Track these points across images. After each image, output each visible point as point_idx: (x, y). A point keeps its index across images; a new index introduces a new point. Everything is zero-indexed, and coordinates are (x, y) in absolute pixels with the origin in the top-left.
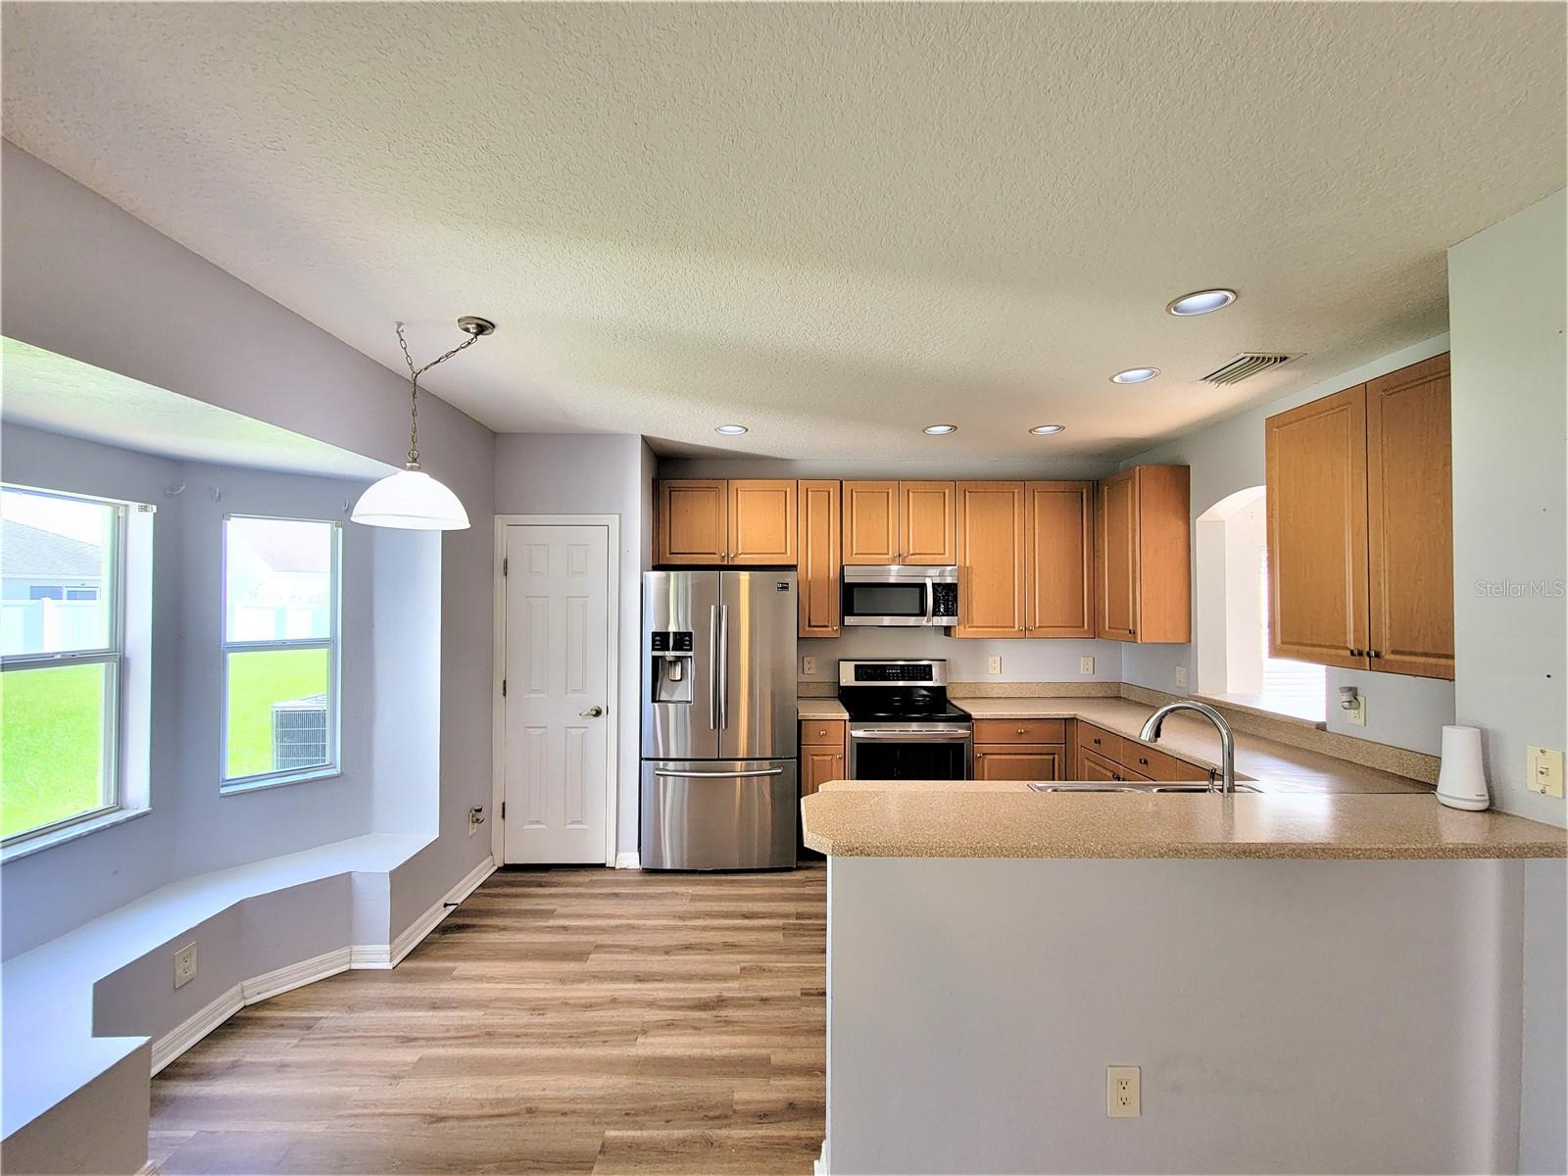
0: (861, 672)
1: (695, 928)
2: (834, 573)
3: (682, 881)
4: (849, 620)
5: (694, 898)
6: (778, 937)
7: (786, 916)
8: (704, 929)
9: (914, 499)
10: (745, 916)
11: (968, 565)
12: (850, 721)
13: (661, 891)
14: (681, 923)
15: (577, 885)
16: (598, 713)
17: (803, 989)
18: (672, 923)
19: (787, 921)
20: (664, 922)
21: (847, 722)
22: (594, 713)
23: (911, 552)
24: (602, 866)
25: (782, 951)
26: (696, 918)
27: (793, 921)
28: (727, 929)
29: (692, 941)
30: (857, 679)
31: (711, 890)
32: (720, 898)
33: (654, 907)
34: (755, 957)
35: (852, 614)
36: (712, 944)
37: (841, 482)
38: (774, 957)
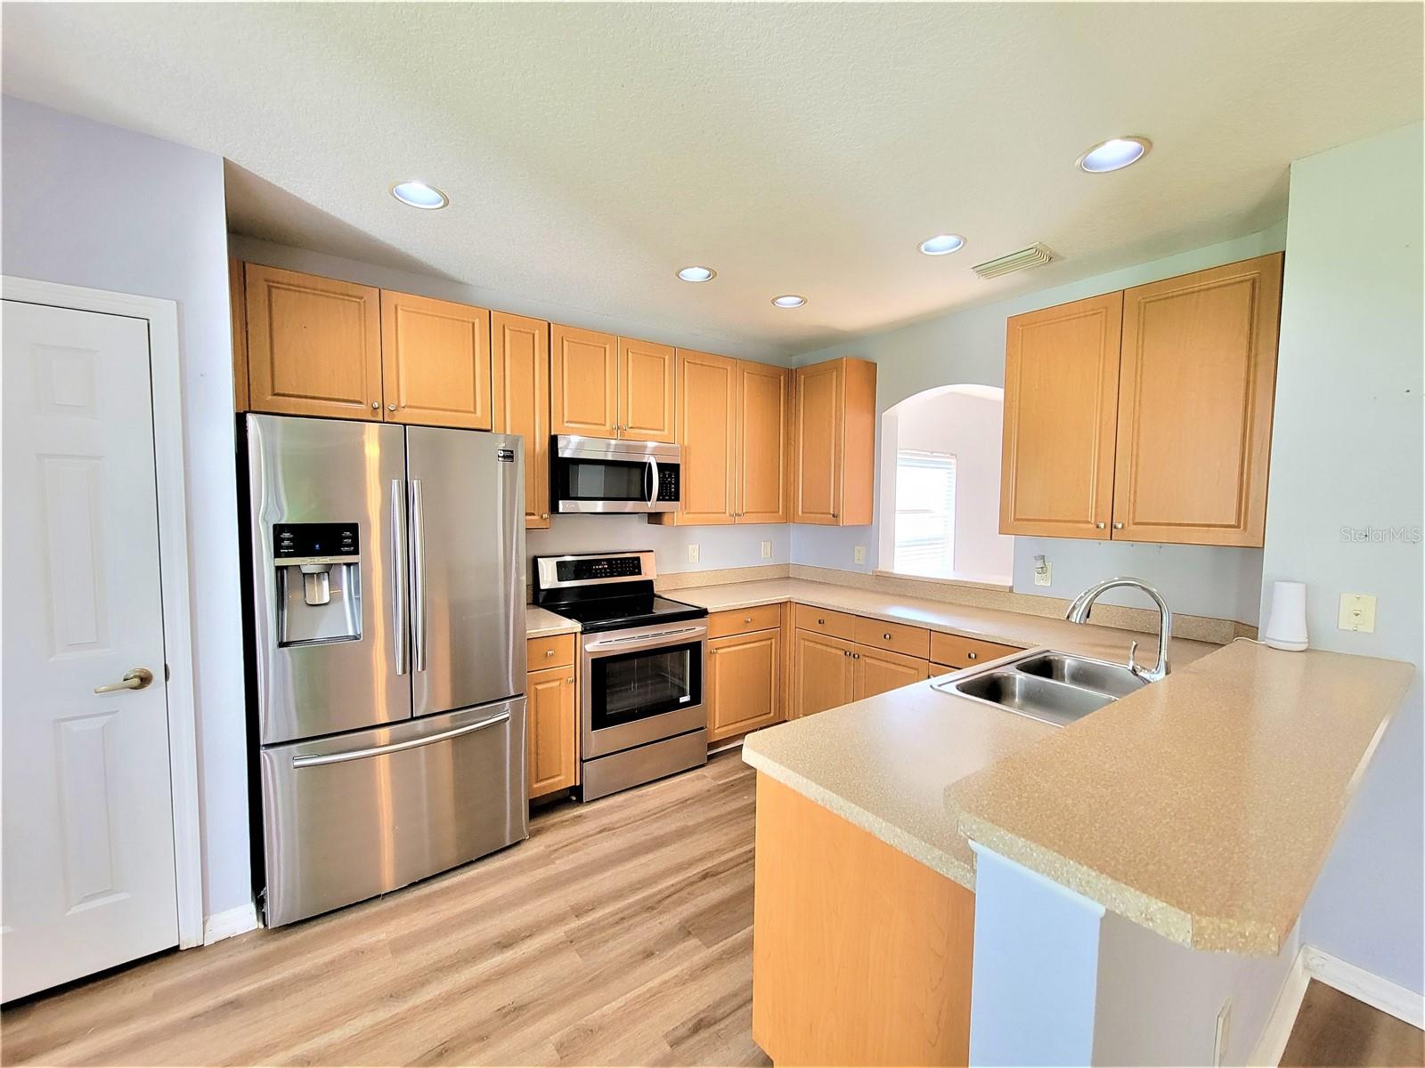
0: (563, 570)
1: (433, 1006)
2: (542, 445)
3: (358, 923)
4: (563, 505)
5: (399, 947)
6: (570, 961)
7: (559, 919)
8: (449, 999)
9: (633, 361)
10: (504, 944)
11: (686, 444)
12: (582, 633)
13: (327, 958)
14: (401, 1008)
15: (125, 1017)
16: (145, 680)
17: (666, 1036)
18: (383, 1014)
19: (567, 928)
20: (366, 1021)
21: (579, 635)
22: (136, 681)
23: (630, 426)
24: (174, 951)
25: (596, 982)
26: (423, 985)
27: (575, 924)
28: (487, 981)
29: (443, 1035)
30: (559, 580)
31: (420, 920)
32: (441, 930)
33: (327, 997)
34: (564, 1014)
35: (567, 497)
36: (481, 1024)
37: (549, 324)
38: (590, 999)
